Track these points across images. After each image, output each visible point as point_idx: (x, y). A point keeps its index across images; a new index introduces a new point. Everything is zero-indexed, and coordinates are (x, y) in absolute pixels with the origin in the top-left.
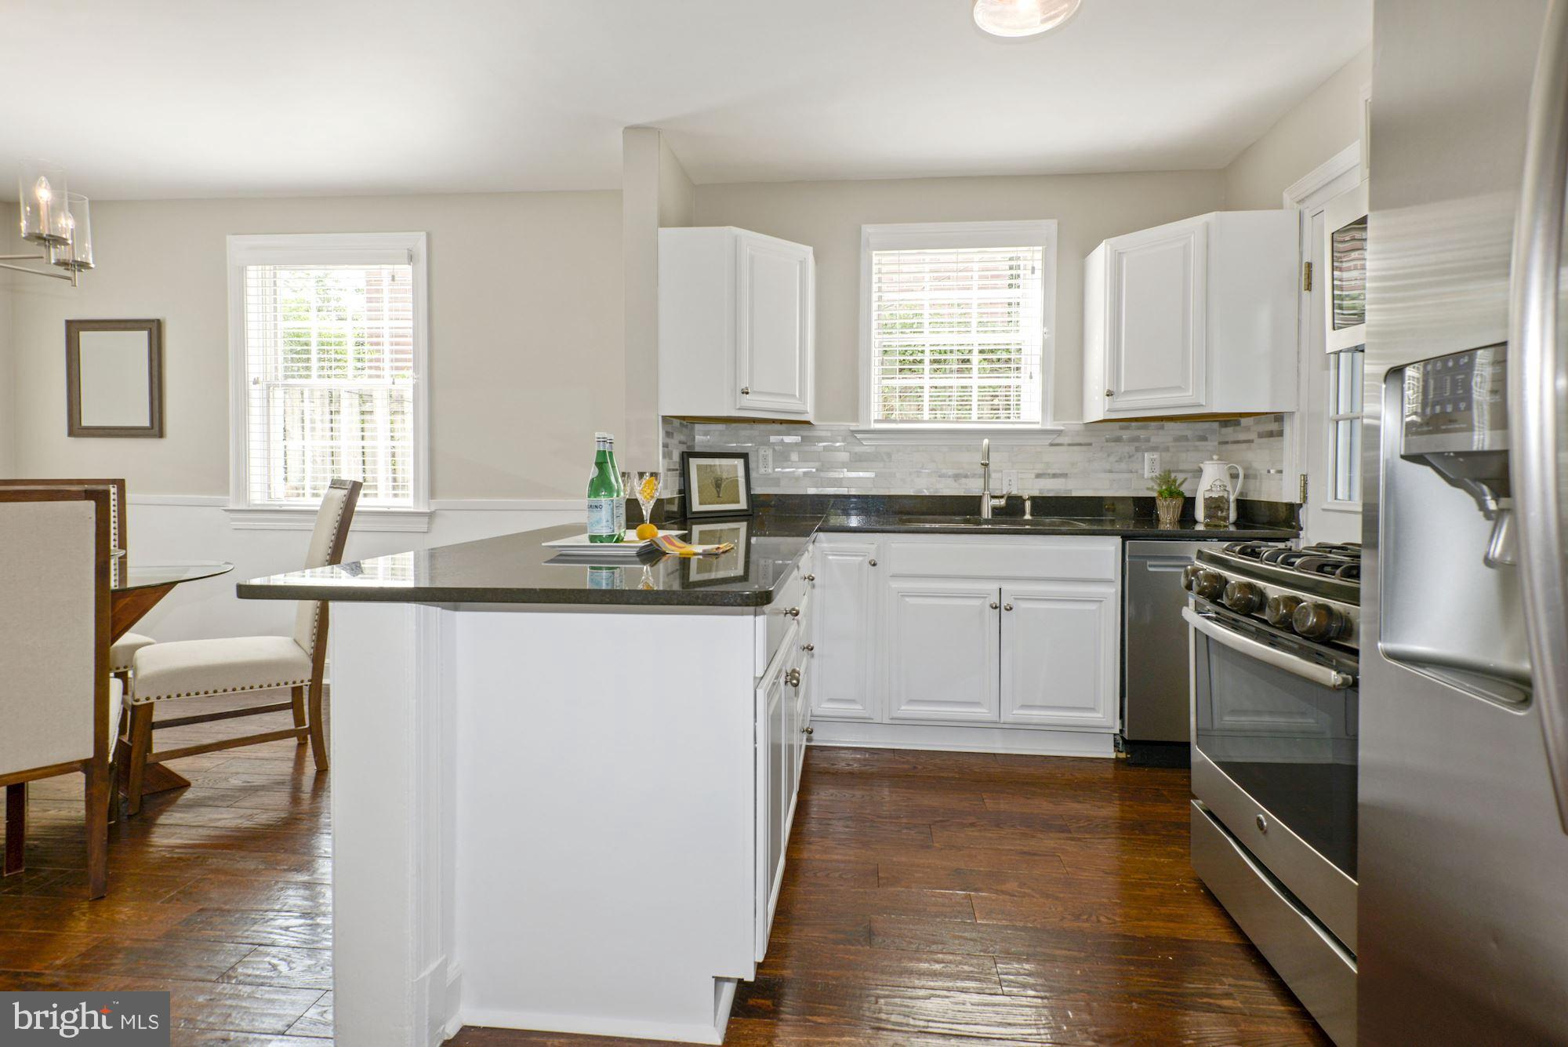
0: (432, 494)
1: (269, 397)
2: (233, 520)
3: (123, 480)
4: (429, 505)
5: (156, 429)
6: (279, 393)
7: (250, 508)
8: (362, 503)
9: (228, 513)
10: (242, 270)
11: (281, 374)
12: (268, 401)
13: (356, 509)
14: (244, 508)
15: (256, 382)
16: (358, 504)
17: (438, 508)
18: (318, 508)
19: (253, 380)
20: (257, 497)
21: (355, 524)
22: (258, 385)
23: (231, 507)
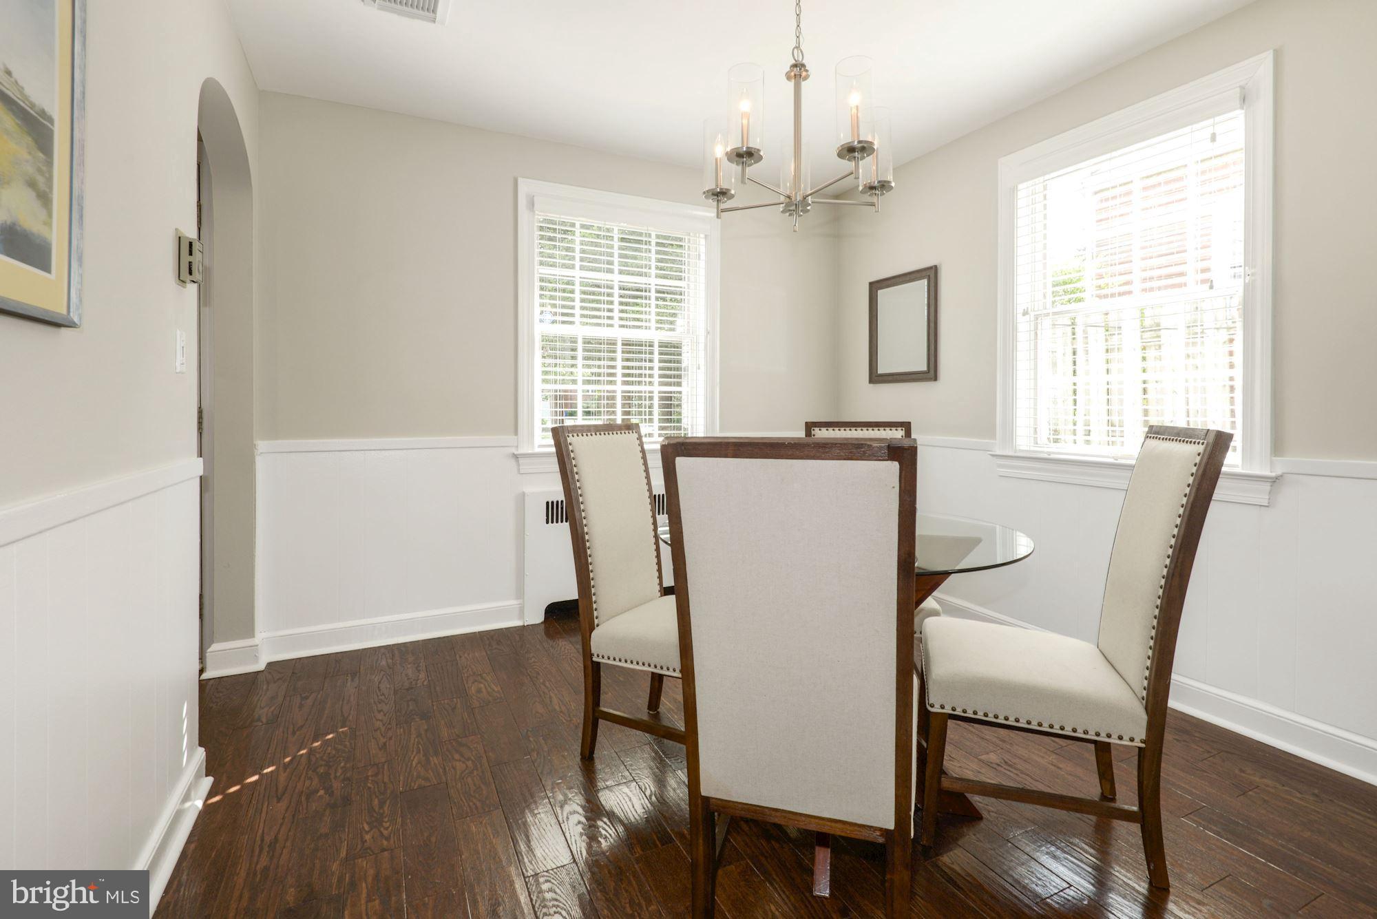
0: (1278, 446)
1: (1037, 329)
2: (1000, 466)
3: (910, 423)
4: (1272, 464)
5: (931, 373)
6: (1047, 322)
7: (1016, 454)
8: (1233, 461)
9: (994, 458)
10: (1014, 190)
11: (1050, 298)
12: (1036, 333)
13: (1224, 469)
14: (1011, 453)
15: (1025, 313)
16: (1226, 462)
17: (1285, 471)
18: (1133, 462)
19: (1022, 311)
20: (1023, 443)
21: (1221, 491)
22: (1027, 316)
23: (998, 453)
